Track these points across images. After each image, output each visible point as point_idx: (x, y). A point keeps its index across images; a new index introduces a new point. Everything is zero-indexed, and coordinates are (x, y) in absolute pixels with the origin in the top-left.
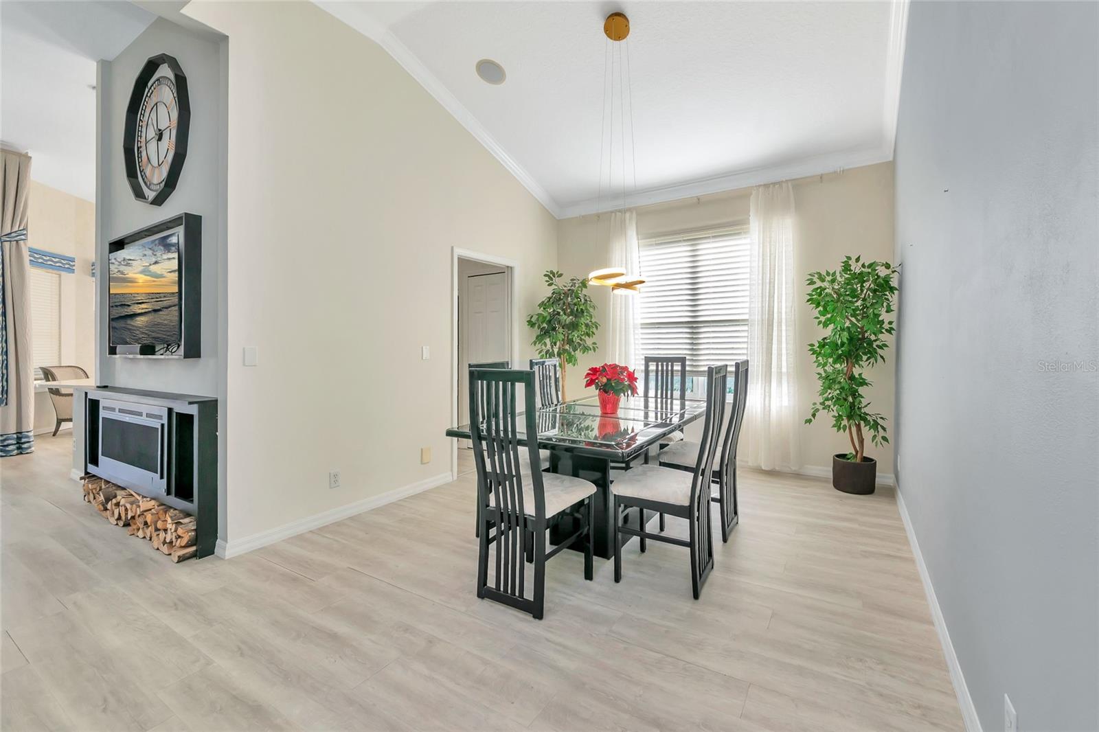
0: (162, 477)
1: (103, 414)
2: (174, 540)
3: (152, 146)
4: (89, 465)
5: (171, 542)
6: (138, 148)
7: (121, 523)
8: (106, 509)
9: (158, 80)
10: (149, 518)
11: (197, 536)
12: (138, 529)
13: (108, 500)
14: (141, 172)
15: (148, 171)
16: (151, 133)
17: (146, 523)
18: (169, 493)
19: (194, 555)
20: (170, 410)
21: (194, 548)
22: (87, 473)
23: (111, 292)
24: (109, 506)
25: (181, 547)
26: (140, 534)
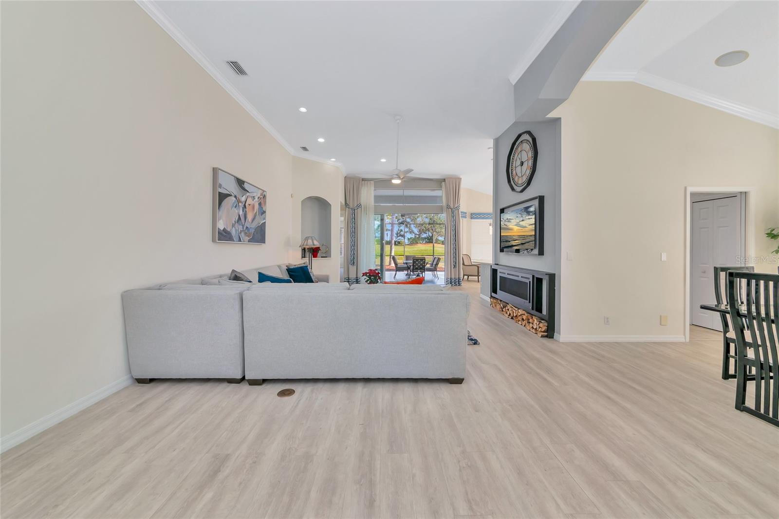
0: (530, 302)
1: (499, 275)
2: (538, 328)
3: (519, 169)
4: (492, 293)
5: (536, 329)
6: (512, 170)
7: (510, 317)
8: (503, 311)
9: (522, 141)
10: (524, 317)
11: (548, 329)
12: (519, 321)
13: (504, 307)
14: (513, 179)
15: (516, 179)
16: (519, 163)
17: (523, 319)
18: (533, 309)
19: (546, 336)
20: (533, 276)
21: (546, 334)
22: (491, 296)
23: (502, 235)
24: (504, 310)
25: (542, 332)
26: (520, 322)
